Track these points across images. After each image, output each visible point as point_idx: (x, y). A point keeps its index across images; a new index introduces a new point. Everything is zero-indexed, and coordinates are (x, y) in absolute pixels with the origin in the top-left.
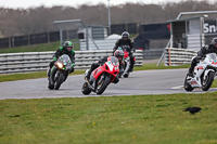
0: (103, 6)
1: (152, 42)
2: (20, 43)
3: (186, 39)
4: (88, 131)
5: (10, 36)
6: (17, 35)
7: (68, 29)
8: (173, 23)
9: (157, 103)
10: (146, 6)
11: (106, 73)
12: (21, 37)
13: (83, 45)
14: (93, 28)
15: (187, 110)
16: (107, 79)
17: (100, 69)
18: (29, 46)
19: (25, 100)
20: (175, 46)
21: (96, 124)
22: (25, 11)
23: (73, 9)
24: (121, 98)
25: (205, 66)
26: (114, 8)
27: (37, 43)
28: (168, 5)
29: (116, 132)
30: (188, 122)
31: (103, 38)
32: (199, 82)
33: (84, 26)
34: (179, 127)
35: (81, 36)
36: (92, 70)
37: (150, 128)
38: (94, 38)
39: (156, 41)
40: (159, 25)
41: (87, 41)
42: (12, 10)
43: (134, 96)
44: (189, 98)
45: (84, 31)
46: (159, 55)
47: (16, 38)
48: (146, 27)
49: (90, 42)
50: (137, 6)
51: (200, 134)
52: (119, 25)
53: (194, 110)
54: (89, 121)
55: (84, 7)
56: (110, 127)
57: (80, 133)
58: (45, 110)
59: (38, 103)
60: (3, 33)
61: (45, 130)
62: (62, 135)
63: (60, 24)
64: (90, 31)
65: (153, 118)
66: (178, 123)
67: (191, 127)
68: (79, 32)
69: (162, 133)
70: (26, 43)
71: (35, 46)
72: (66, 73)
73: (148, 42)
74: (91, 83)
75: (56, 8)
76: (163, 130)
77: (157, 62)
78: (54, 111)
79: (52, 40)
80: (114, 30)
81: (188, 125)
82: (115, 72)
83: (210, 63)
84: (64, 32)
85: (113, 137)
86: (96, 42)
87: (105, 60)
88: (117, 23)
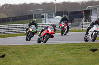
0: (53, 3)
1: (75, 19)
2: (15, 20)
3: (90, 18)
4: (46, 60)
5: (10, 17)
6: (14, 16)
7: (37, 13)
8: (85, 11)
9: (77, 47)
10: (72, 3)
11: (47, 33)
12: (15, 17)
13: (44, 21)
14: (48, 13)
15: (91, 50)
16: (48, 36)
17: (45, 32)
18: (19, 21)
19: (17, 46)
20: (86, 21)
21: (50, 57)
22: (17, 5)
23: (39, 4)
24: (61, 45)
25: (93, 30)
26: (58, 4)
27: (23, 20)
28: (82, 3)
29: (59, 60)
30: (91, 55)
31: (53, 18)
32: (91, 38)
33: (44, 12)
34: (87, 58)
35: (43, 17)
36: (42, 32)
37: (74, 58)
38: (49, 18)
39: (77, 19)
40: (78, 12)
41: (45, 19)
42: (11, 5)
43: (67, 44)
44: (92, 45)
45: (44, 14)
46: (78, 25)
47: (13, 17)
48: (73, 13)
49: (47, 19)
50: (68, 3)
51: (97, 61)
52: (60, 12)
53: (94, 50)
54: (46, 55)
55: (44, 4)
56: (56, 58)
57: (42, 60)
58: (26, 50)
59: (23, 47)
60: (7, 15)
61: (26, 59)
62: (34, 61)
63: (33, 11)
64: (47, 14)
65: (75, 54)
66: (87, 56)
67: (93, 58)
68: (42, 15)
69: (80, 60)
70: (17, 20)
71: (22, 21)
72: (33, 33)
73: (73, 19)
74: (41, 38)
75: (31, 4)
76: (80, 59)
77: (77, 28)
78: (30, 50)
79: (29, 18)
80: (58, 14)
81: (91, 57)
82: (52, 33)
83: (95, 29)
84: (35, 15)
85: (57, 62)
86: (50, 19)
87: (47, 28)
88: (59, 11)
